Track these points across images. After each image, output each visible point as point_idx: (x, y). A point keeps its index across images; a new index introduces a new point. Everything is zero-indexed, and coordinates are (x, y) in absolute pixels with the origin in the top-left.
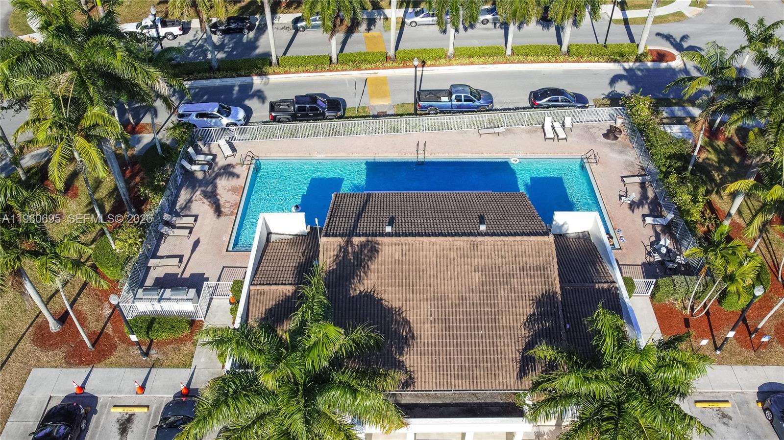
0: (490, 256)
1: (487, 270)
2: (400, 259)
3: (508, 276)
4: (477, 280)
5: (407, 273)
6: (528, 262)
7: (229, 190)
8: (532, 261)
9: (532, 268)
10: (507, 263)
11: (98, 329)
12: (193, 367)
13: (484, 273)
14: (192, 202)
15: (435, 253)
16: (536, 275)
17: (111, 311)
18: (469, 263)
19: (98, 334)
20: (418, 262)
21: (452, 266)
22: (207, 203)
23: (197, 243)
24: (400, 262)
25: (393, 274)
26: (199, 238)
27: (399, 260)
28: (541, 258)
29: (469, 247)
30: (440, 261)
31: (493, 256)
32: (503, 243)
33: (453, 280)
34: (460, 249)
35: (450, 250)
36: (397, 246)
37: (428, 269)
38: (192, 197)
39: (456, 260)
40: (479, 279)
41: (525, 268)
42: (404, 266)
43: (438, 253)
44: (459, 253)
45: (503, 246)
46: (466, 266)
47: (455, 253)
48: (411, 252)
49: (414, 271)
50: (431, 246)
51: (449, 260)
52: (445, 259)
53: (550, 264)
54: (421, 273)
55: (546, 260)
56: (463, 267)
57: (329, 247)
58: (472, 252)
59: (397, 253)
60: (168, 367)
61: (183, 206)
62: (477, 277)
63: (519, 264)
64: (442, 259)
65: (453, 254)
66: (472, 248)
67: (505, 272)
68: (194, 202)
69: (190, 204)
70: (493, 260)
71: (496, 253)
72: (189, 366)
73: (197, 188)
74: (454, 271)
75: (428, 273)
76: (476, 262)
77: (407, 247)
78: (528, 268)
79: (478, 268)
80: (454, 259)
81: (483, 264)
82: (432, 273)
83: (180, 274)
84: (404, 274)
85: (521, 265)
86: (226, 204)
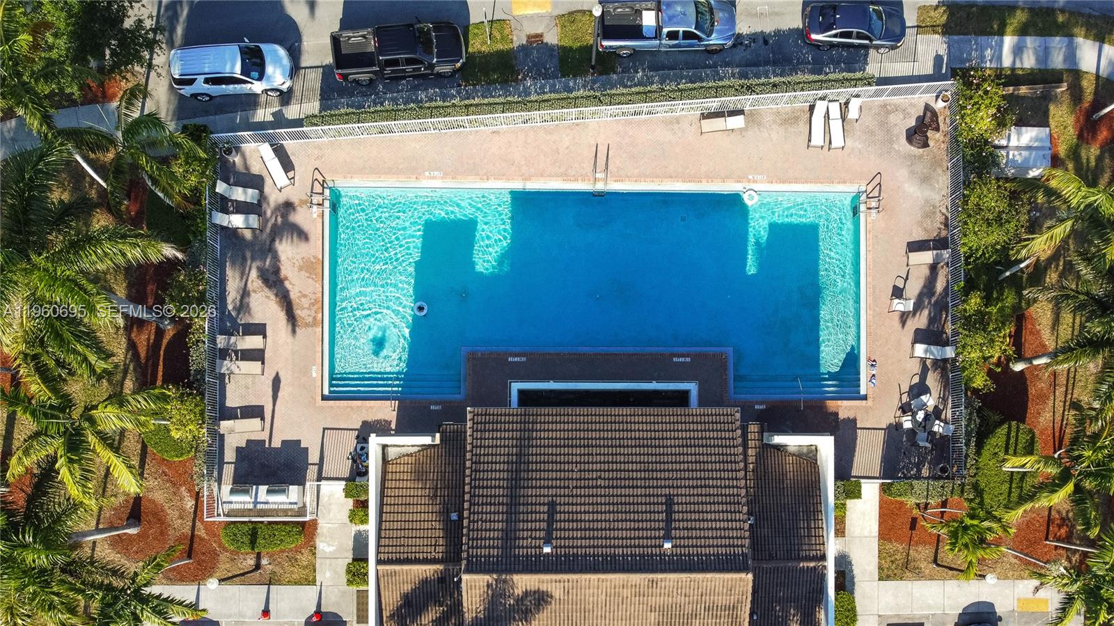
0: (671, 593)
1: (666, 610)
2: (562, 598)
3: (690, 617)
4: (653, 620)
5: (570, 614)
6: (716, 601)
7: (300, 269)
8: (721, 600)
9: (719, 608)
10: (691, 602)
11: (187, 530)
12: (318, 583)
13: (661, 613)
14: (249, 295)
15: (604, 590)
16: (723, 615)
17: (194, 502)
18: (645, 602)
19: (189, 538)
20: (583, 601)
21: (624, 606)
22: (273, 297)
23: (276, 382)
24: (562, 601)
25: (553, 614)
26: (277, 374)
27: (560, 599)
28: (732, 597)
29: (646, 583)
30: (610, 600)
31: (675, 594)
32: (689, 579)
33: (624, 621)
34: (636, 586)
35: (623, 587)
36: (558, 584)
37: (595, 609)
38: (246, 284)
39: (629, 599)
40: (655, 619)
41: (711, 608)
42: (566, 606)
43: (608, 590)
44: (633, 590)
45: (688, 583)
46: (641, 606)
47: (629, 591)
48: (575, 590)
49: (578, 611)
50: (600, 583)
51: (621, 598)
52: (616, 598)
53: (742, 603)
54: (587, 614)
55: (738, 599)
56: (637, 606)
57: (473, 584)
58: (650, 590)
59: (558, 591)
60: (289, 583)
61: (238, 303)
62: (653, 618)
63: (705, 603)
64: (612, 598)
65: (626, 592)
66: (650, 585)
67: (686, 613)
68: (253, 294)
69: (246, 300)
70: (674, 599)
71: (679, 591)
72: (313, 582)
73: (249, 262)
74: (626, 611)
75: (595, 613)
76: (653, 601)
77: (570, 584)
78: (715, 608)
79: (655, 608)
80: (627, 598)
81: (662, 604)
82: (599, 613)
83: (267, 441)
84: (566, 614)
85: (707, 605)
86: (303, 300)
